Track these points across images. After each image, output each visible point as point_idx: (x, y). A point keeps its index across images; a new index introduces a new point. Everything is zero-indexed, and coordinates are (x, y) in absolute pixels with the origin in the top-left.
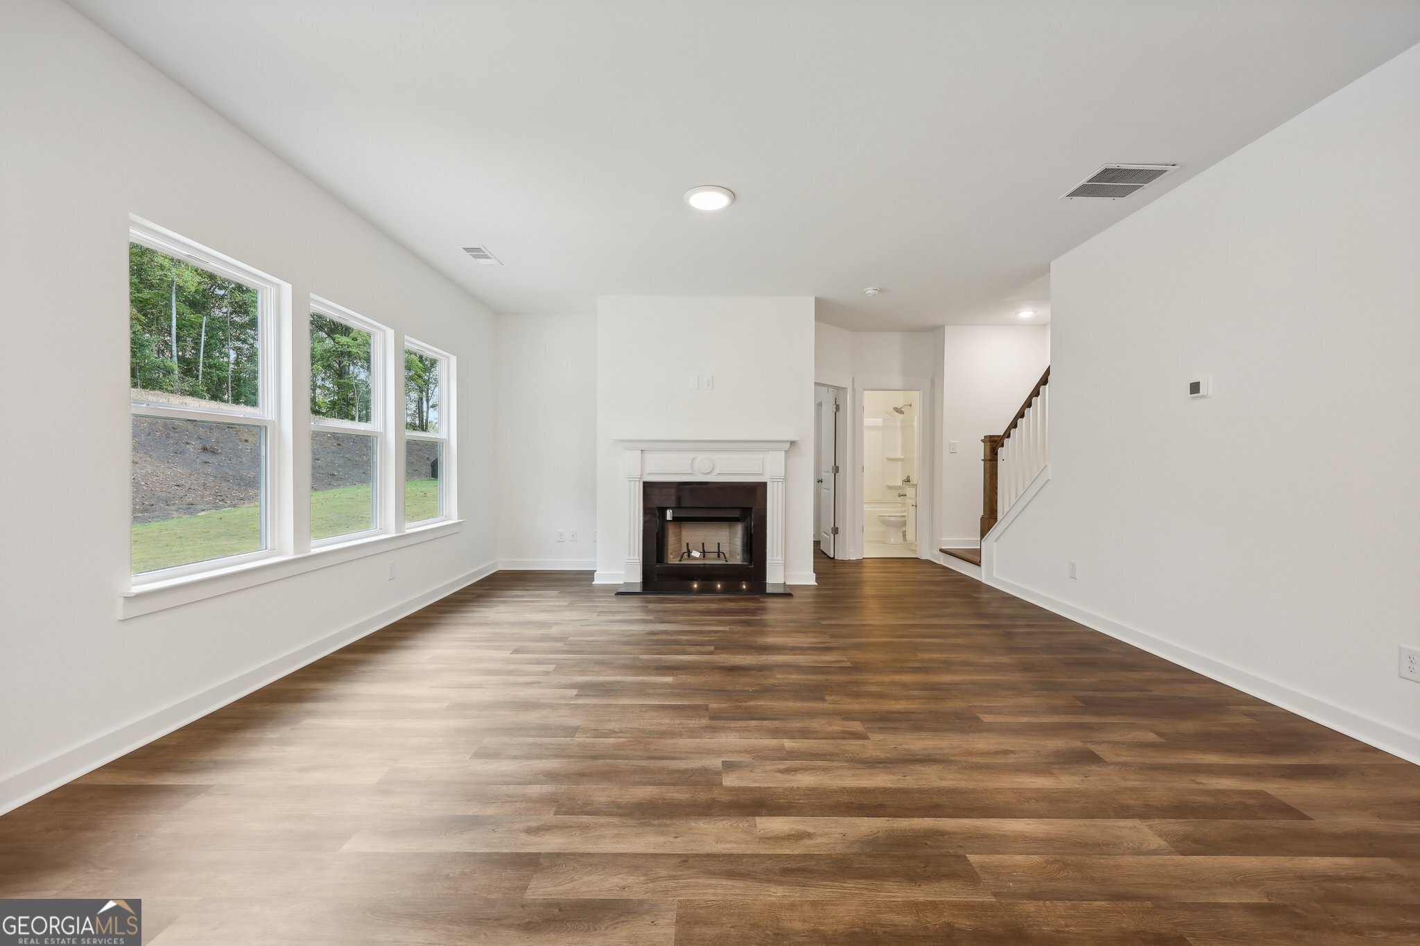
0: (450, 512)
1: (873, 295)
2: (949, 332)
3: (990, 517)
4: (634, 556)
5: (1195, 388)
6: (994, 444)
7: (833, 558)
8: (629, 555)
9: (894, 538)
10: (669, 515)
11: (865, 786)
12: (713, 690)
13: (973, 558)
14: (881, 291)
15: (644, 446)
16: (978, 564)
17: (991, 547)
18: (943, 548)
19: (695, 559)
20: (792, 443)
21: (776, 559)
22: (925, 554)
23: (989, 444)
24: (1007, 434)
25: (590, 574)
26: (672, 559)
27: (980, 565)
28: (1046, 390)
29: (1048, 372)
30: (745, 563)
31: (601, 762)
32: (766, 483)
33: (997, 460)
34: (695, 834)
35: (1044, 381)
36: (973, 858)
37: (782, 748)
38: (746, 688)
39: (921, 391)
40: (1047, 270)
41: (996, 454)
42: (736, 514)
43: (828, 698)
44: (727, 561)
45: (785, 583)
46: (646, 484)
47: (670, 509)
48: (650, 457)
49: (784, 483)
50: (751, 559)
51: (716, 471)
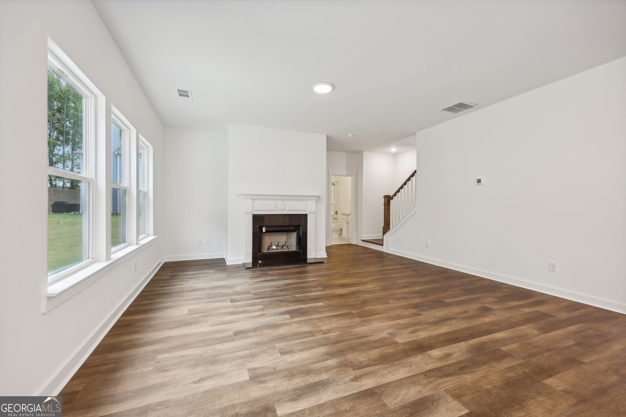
0: (149, 232)
1: (350, 137)
2: (365, 154)
3: (386, 228)
4: (248, 250)
5: (479, 181)
6: (388, 199)
8: (246, 249)
9: (336, 236)
10: (264, 230)
11: (444, 332)
12: (345, 306)
13: (380, 242)
14: (354, 135)
15: (253, 197)
16: (382, 245)
17: (387, 238)
18: (363, 239)
19: (274, 249)
20: (319, 197)
21: (311, 247)
22: (354, 243)
23: (387, 199)
24: (395, 195)
26: (265, 250)
27: (383, 245)
28: (413, 179)
29: (415, 172)
30: (297, 250)
31: (341, 344)
32: (307, 214)
33: (390, 205)
35: (413, 175)
36: (503, 348)
37: (400, 324)
38: (356, 303)
39: (353, 177)
40: (415, 134)
41: (390, 202)
42: (293, 228)
43: (390, 302)
44: (289, 250)
45: (315, 257)
46: (254, 215)
47: (265, 227)
48: (256, 203)
49: (315, 214)
50: (300, 248)
51: (287, 209)
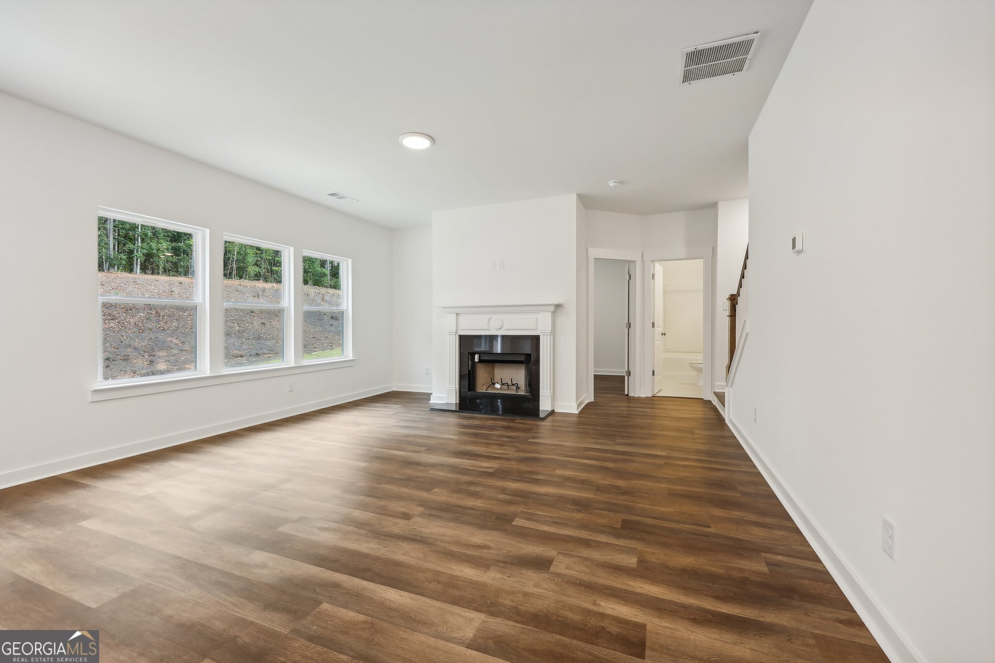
0: (349, 353)
1: (615, 187)
2: (721, 207)
4: (452, 385)
5: (794, 244)
7: (628, 395)
8: (450, 385)
10: (477, 358)
14: (621, 182)
15: (458, 311)
17: (729, 392)
18: (716, 391)
20: (558, 306)
23: (731, 302)
24: (738, 293)
25: (427, 396)
26: (481, 389)
27: (725, 407)
30: (527, 394)
32: (539, 336)
33: (735, 317)
34: (523, 578)
39: (704, 259)
41: (735, 311)
42: (522, 358)
45: (553, 410)
46: (460, 336)
47: (478, 353)
48: (462, 318)
49: (552, 336)
50: (531, 392)
51: (505, 328)
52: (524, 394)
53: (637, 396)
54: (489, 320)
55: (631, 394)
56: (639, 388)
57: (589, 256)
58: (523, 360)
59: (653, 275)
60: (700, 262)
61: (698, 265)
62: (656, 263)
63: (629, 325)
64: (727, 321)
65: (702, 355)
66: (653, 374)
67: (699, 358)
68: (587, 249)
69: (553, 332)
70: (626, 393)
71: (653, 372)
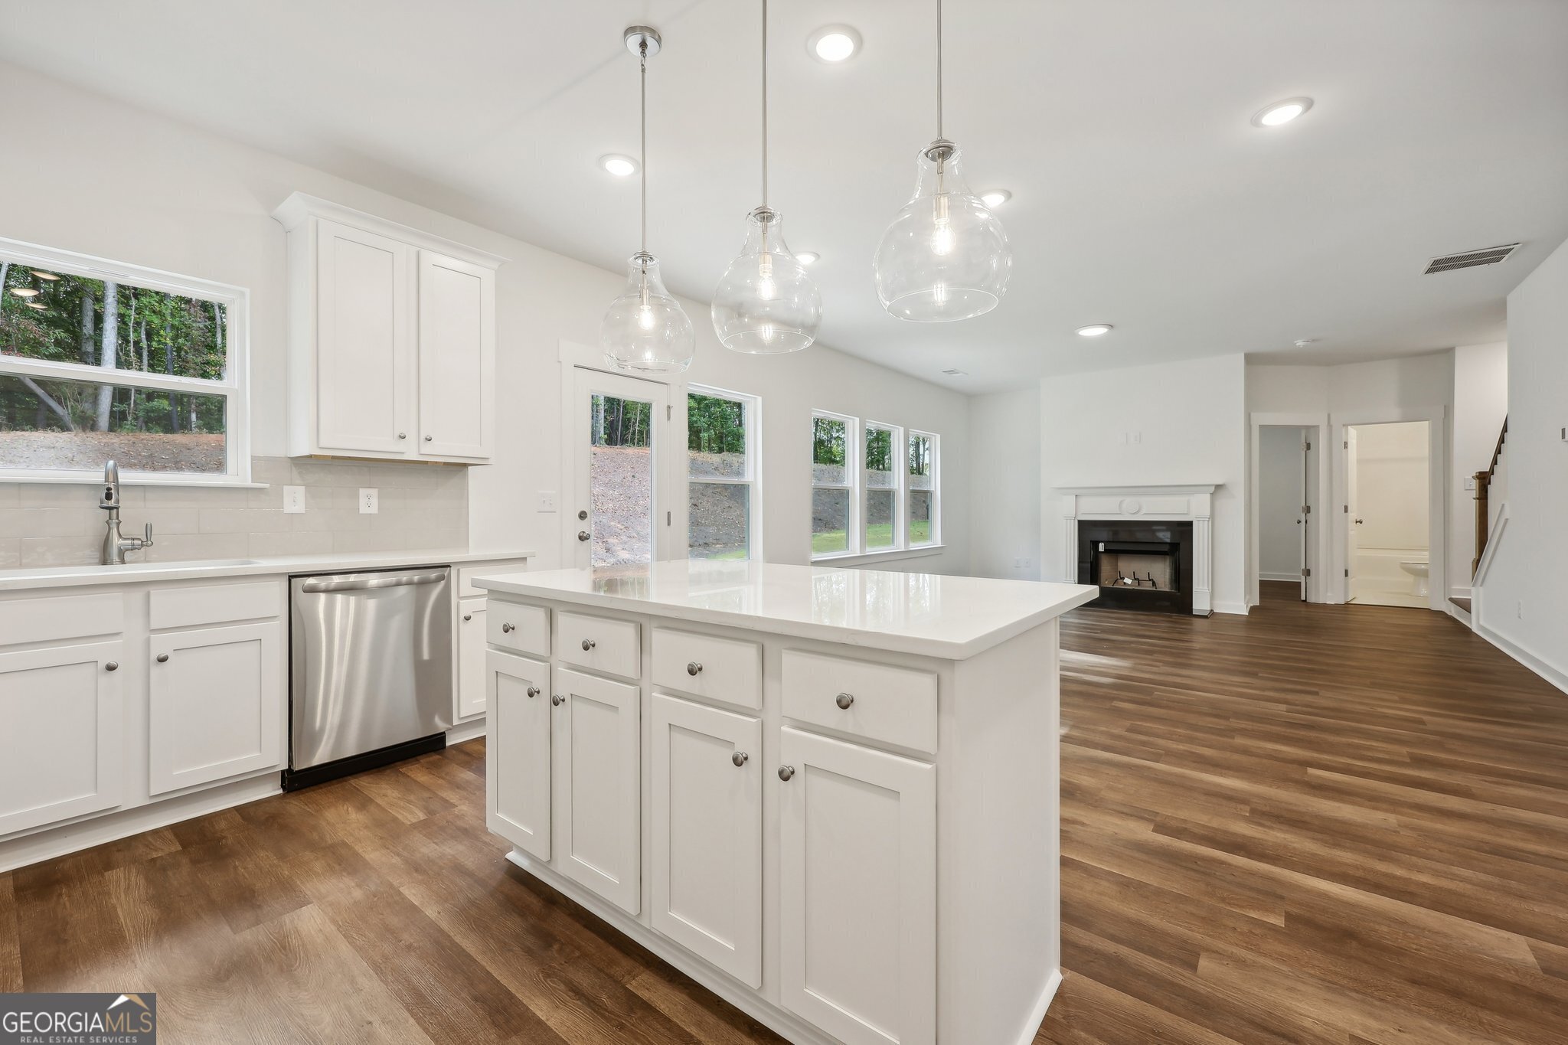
0: (937, 538)
6: (1484, 481)
7: (1305, 601)
8: (1066, 576)
10: (1101, 547)
15: (1078, 492)
17: (1477, 592)
18: (1453, 597)
19: (1128, 584)
20: (1218, 487)
21: (1201, 588)
22: (1437, 605)
23: (1480, 481)
24: (1492, 471)
26: (1107, 584)
27: (1471, 613)
30: (1171, 591)
32: (1192, 522)
33: (1487, 498)
39: (1431, 420)
41: (1486, 493)
42: (1166, 548)
44: (1157, 588)
45: (1212, 610)
46: (1080, 522)
47: (1102, 542)
48: (1083, 501)
49: (1210, 522)
50: (1178, 588)
51: (1144, 511)
52: (1168, 590)
53: (1321, 601)
54: (1121, 502)
55: (1312, 599)
56: (1325, 592)
57: (1252, 423)
58: (1166, 550)
59: (1346, 444)
60: (1424, 426)
61: (1421, 430)
62: (1349, 427)
63: (1308, 510)
64: (1473, 506)
65: (1427, 553)
66: (1346, 575)
67: (1424, 557)
68: (1250, 415)
69: (1212, 517)
70: (1303, 598)
71: (1346, 571)
